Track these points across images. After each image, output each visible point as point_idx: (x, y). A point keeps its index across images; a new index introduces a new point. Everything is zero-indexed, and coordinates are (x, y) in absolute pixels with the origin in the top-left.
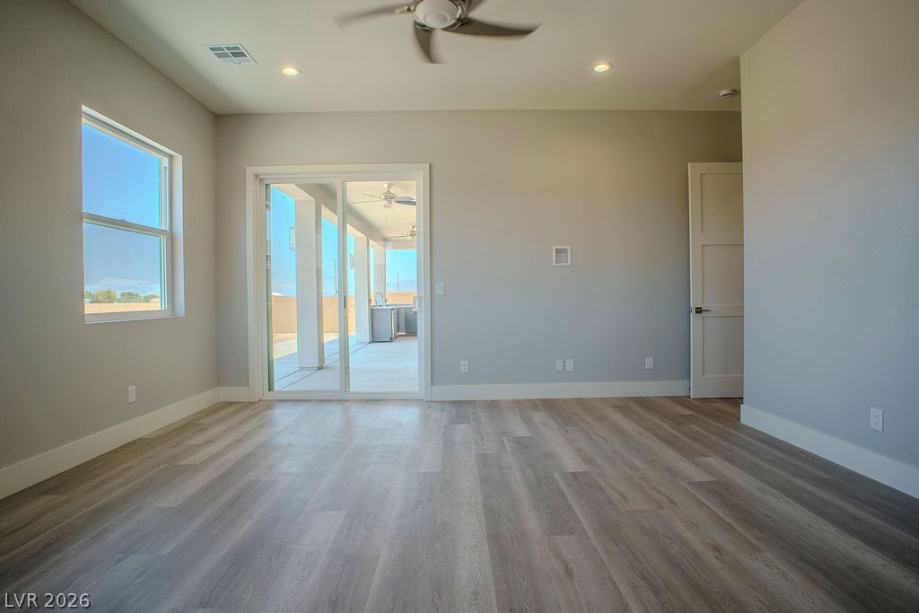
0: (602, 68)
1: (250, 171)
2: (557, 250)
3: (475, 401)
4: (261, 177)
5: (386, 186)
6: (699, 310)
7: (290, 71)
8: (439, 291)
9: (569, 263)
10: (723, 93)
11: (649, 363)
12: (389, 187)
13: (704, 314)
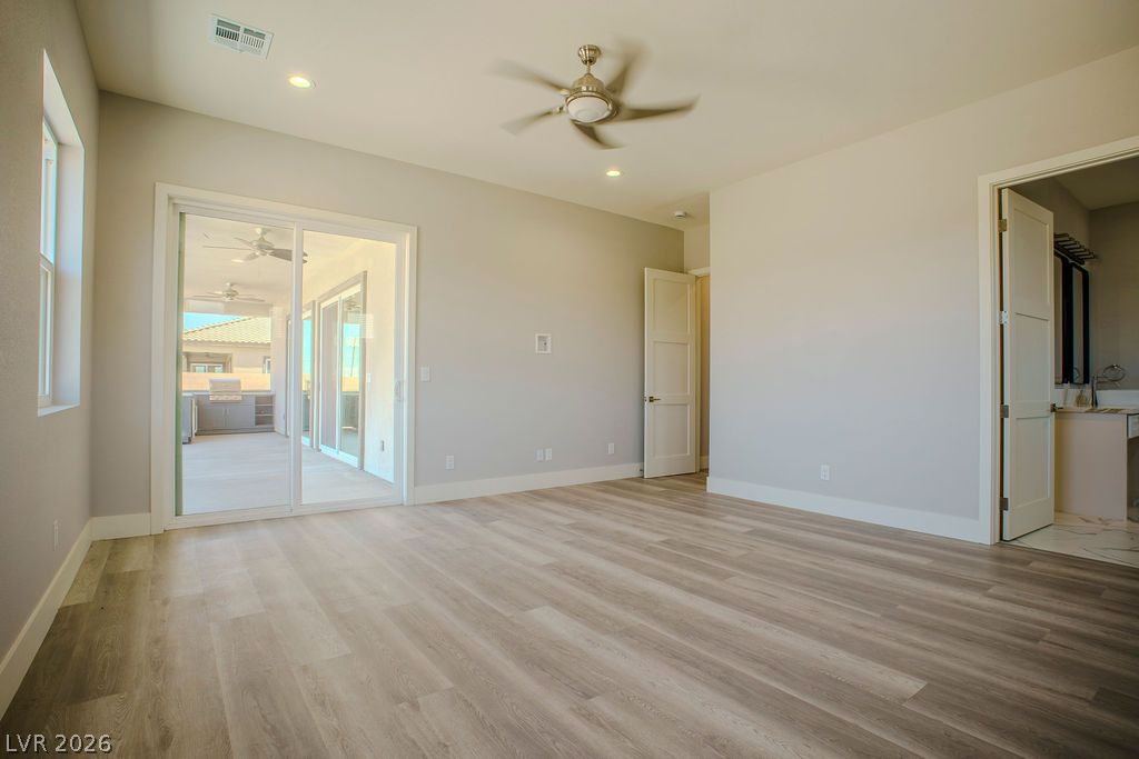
0: (613, 173)
1: (163, 190)
2: (540, 337)
3: (463, 501)
4: (177, 202)
5: (259, 231)
6: (651, 400)
7: (300, 82)
8: (424, 376)
9: (549, 351)
10: (677, 214)
11: (611, 448)
12: (264, 233)
13: (655, 402)
